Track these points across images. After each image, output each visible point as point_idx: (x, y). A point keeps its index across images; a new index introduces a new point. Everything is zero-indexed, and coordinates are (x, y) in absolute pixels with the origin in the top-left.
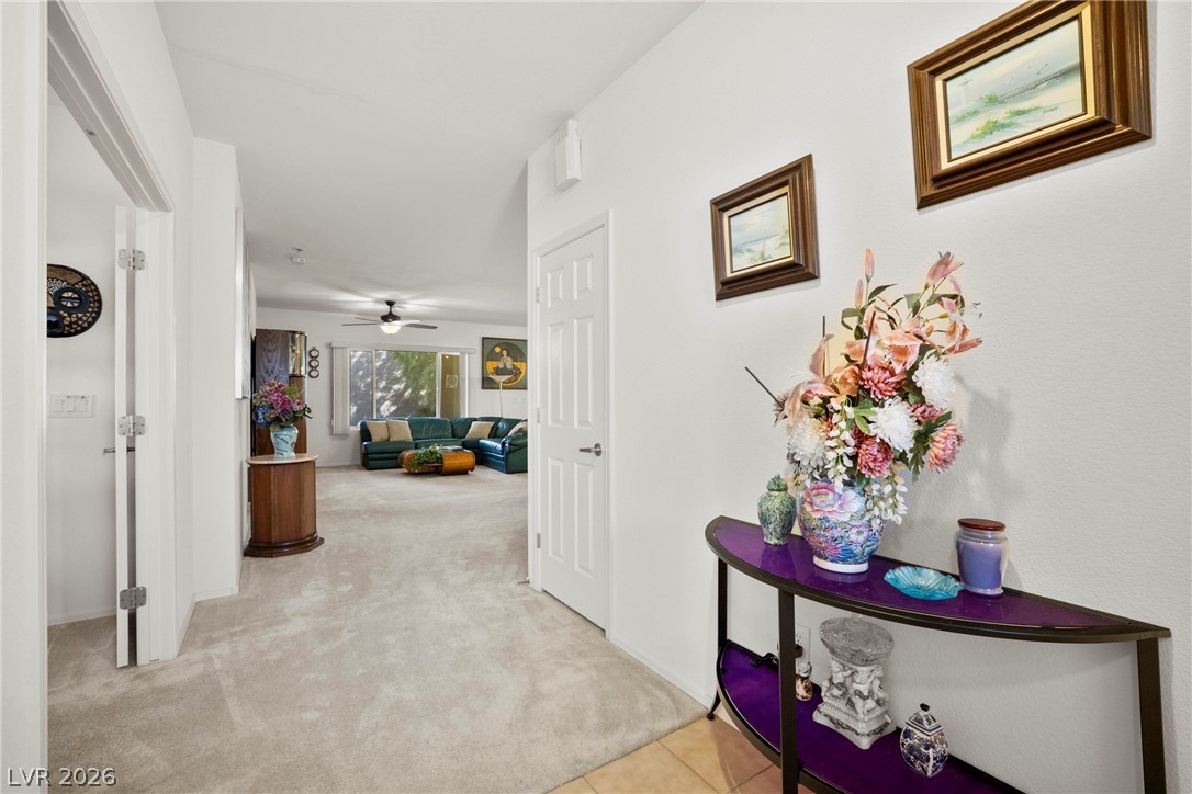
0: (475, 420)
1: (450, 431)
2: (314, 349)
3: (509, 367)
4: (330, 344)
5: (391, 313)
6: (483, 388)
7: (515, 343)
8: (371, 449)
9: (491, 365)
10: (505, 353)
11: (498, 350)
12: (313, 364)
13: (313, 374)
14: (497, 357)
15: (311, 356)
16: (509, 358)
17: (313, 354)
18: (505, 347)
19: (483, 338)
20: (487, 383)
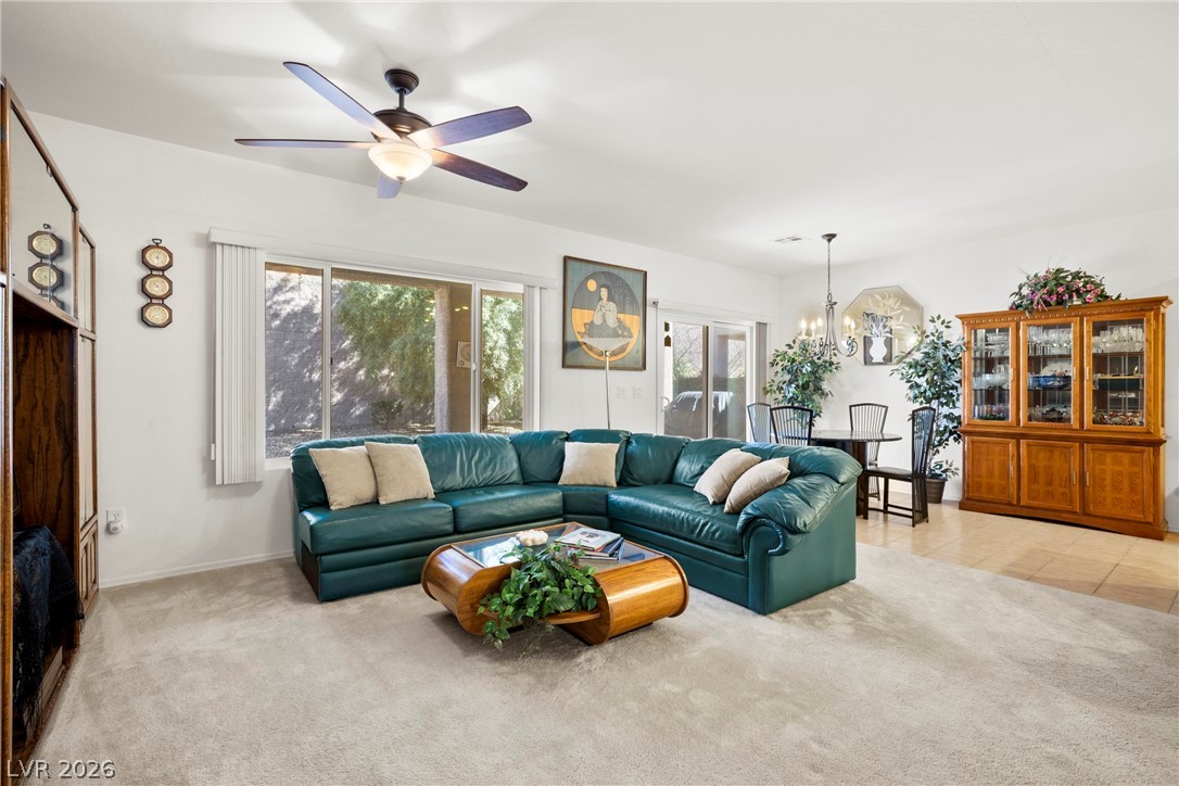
0: (569, 438)
1: (515, 465)
2: (156, 245)
3: (612, 323)
4: (208, 235)
5: (401, 109)
6: (564, 365)
7: (622, 274)
8: (330, 537)
9: (579, 318)
10: (604, 292)
11: (592, 285)
12: (156, 287)
13: (156, 315)
14: (590, 302)
15: (145, 263)
16: (612, 306)
17: (156, 259)
18: (604, 280)
19: (566, 259)
20: (571, 355)
